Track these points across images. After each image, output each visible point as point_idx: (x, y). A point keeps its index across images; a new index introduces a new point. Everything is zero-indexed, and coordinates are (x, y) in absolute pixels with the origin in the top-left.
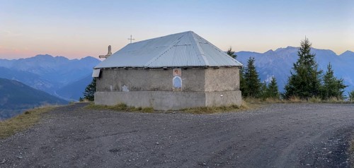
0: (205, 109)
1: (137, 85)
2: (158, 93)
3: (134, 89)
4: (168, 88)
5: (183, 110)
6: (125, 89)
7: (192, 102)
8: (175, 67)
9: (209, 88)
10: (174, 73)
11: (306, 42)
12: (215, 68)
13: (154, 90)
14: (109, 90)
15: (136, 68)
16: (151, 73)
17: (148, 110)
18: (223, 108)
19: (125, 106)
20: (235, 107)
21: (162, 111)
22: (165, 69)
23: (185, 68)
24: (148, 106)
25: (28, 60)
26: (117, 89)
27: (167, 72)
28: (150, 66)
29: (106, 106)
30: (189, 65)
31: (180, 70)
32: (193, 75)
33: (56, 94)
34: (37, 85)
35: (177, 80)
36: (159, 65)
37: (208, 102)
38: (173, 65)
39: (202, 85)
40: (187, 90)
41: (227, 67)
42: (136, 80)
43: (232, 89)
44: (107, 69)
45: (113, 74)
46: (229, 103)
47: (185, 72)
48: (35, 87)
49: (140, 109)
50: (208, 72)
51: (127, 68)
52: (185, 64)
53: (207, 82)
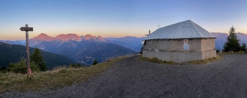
0: (202, 61)
1: (163, 49)
2: (176, 53)
3: (161, 51)
4: (181, 50)
5: (190, 62)
6: (157, 50)
7: (195, 58)
8: (185, 39)
9: (203, 50)
10: (184, 42)
11: (233, 27)
12: (206, 39)
13: (173, 51)
14: (149, 50)
15: (162, 40)
16: (171, 42)
17: (170, 63)
18: (210, 59)
19: (157, 59)
20: (214, 58)
21: (178, 63)
22: (179, 40)
23: (191, 39)
24: (170, 60)
25: (123, 38)
26: (152, 50)
27: (180, 42)
28: (171, 38)
29: (147, 58)
30: (193, 37)
31: (187, 40)
32: (194, 43)
33: (133, 50)
34: (127, 47)
35: (186, 46)
36: (176, 38)
37: (203, 57)
38: (184, 37)
39: (199, 48)
40: (192, 51)
41: (210, 38)
42: (163, 46)
43: (212, 49)
44: (148, 40)
45: (151, 43)
46: (212, 57)
47: (190, 41)
48: (126, 47)
49: (165, 62)
50: (203, 41)
51: (158, 40)
52: (190, 37)
53: (202, 47)
